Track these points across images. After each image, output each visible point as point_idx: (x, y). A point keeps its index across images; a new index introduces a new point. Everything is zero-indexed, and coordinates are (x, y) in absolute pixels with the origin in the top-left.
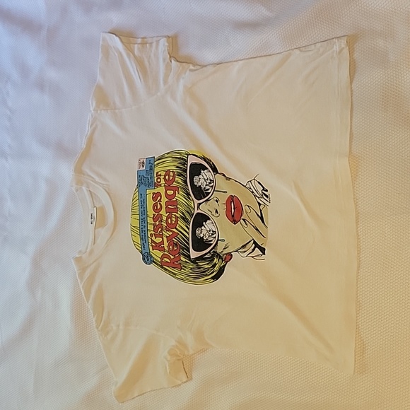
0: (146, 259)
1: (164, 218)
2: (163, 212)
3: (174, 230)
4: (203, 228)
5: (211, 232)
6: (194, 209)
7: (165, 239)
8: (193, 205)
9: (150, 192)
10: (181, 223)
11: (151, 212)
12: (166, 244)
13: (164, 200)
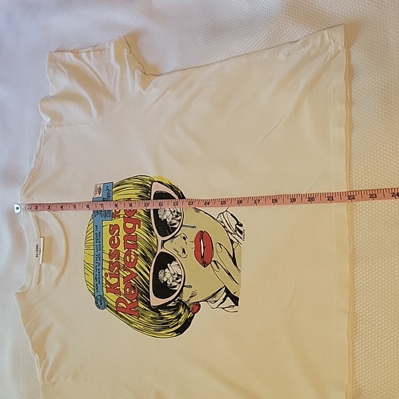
0: (99, 303)
1: (122, 255)
2: (121, 248)
3: (133, 270)
4: (167, 270)
5: (176, 276)
6: (157, 247)
7: (121, 279)
8: (156, 243)
9: (107, 224)
10: (141, 262)
11: (107, 248)
12: (122, 286)
13: (123, 233)
